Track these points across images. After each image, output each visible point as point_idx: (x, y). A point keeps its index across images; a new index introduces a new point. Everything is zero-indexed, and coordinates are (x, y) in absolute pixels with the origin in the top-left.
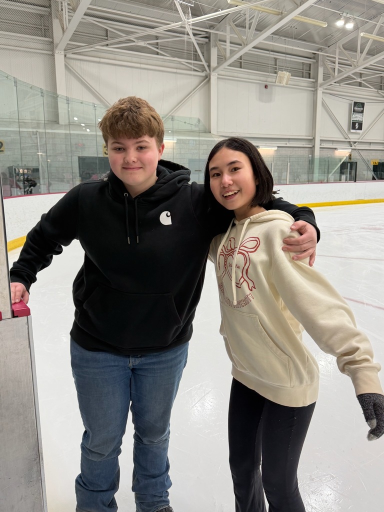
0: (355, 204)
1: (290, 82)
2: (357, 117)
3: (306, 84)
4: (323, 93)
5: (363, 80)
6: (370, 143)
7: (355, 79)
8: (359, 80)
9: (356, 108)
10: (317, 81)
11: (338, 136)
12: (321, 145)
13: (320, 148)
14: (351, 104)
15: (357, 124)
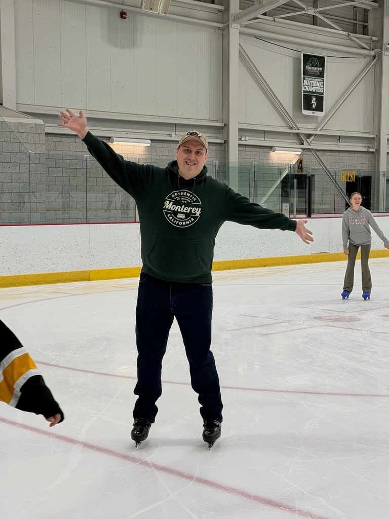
0: (311, 262)
1: (171, 9)
2: (311, 85)
3: (206, 15)
4: (241, 33)
5: (320, 12)
6: (339, 138)
7: (303, 9)
8: (311, 12)
9: (308, 68)
10: (227, 9)
11: (274, 122)
12: (240, 139)
13: (239, 145)
14: (299, 59)
15: (314, 99)
